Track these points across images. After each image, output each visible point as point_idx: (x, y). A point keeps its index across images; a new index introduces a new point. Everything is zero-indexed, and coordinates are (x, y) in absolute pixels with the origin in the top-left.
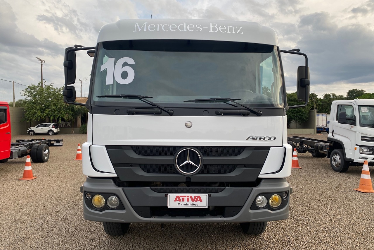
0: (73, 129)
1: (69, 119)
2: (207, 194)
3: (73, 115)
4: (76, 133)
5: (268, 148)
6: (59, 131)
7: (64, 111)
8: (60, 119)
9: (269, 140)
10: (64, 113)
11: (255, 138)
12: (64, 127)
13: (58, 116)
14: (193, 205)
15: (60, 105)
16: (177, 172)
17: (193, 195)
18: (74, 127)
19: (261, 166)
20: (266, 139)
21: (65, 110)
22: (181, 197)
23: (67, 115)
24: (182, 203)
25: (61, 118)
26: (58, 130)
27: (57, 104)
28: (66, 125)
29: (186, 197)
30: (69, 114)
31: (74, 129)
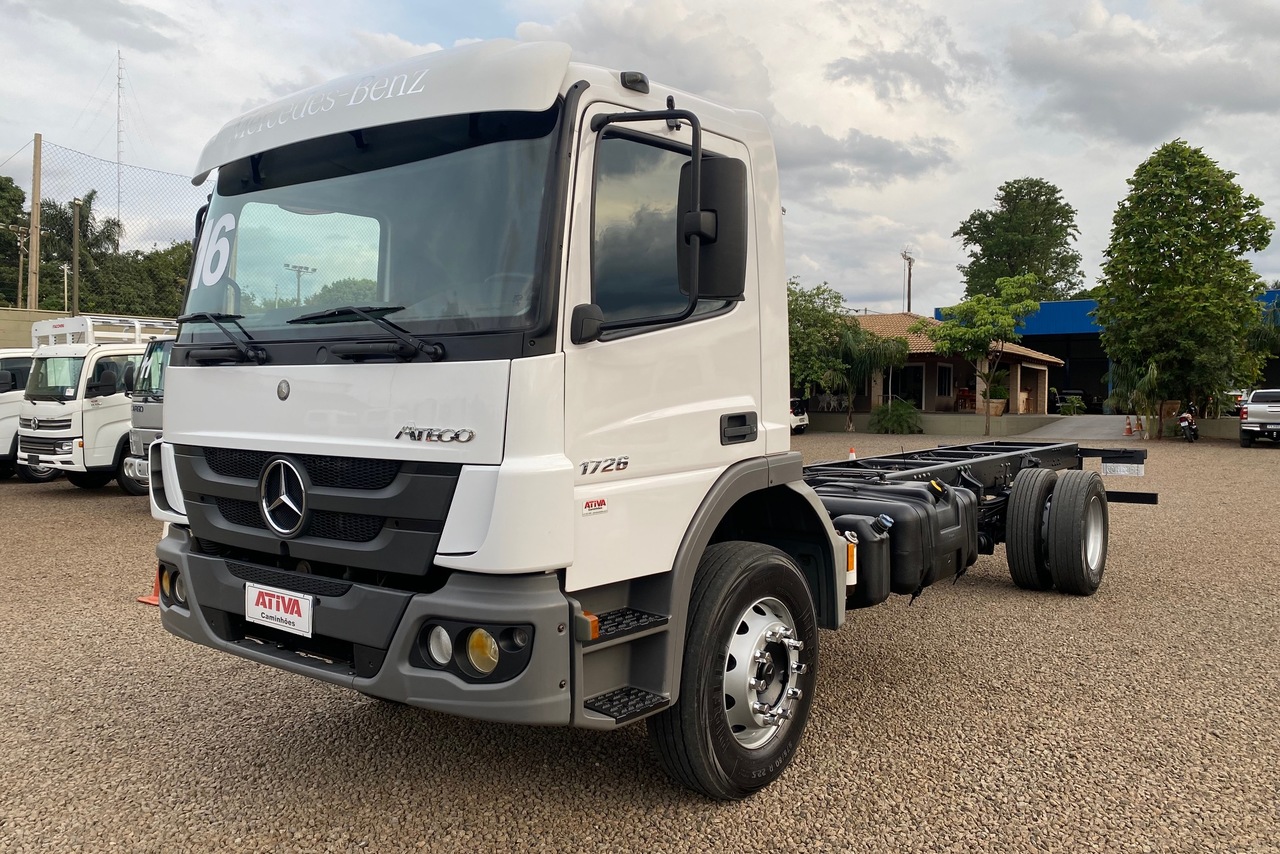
0: (850, 418)
1: (835, 386)
2: (310, 598)
3: (847, 373)
4: (858, 430)
5: (454, 469)
6: (806, 422)
7: (822, 361)
8: (808, 385)
9: (455, 442)
10: (821, 368)
11: (417, 433)
12: (834, 411)
13: (803, 377)
14: (286, 622)
15: (810, 344)
16: (264, 525)
17: (288, 594)
18: (852, 412)
19: (438, 526)
20: (446, 437)
21: (824, 358)
22: (267, 594)
23: (829, 372)
24: (267, 612)
25: (812, 381)
26: (802, 420)
27: (803, 340)
28: (840, 405)
29: (273, 596)
30: (835, 370)
31: (854, 416)
